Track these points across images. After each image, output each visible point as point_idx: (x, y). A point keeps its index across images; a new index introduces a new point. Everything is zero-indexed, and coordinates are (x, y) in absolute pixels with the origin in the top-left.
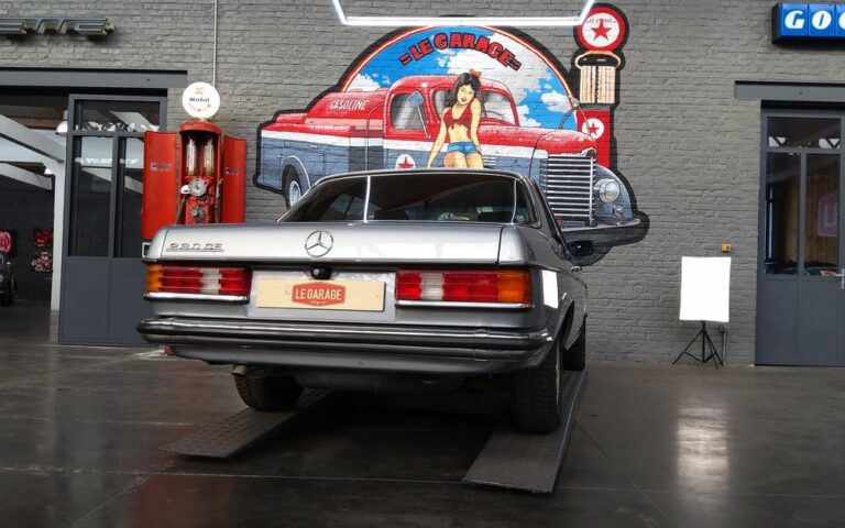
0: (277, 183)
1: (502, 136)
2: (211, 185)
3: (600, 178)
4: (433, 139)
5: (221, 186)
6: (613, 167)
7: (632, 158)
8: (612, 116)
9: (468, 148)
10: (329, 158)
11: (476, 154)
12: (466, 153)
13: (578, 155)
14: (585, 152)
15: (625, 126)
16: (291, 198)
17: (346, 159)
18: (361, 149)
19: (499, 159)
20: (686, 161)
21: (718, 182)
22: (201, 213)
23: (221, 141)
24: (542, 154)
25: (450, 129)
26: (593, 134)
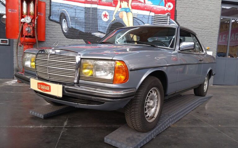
0: (58, 19)
1: (139, 7)
2: (33, 18)
3: (171, 24)
4: (115, 6)
5: (37, 19)
6: (175, 20)
7: (181, 17)
8: (176, 2)
9: (127, 10)
10: (77, 11)
11: (130, 13)
12: (127, 12)
13: (164, 15)
14: (167, 14)
15: (180, 6)
16: (63, 25)
17: (83, 12)
18: (89, 8)
19: (138, 15)
20: (197, 19)
21: (207, 27)
22: (29, 29)
23: (36, 2)
24: (152, 14)
25: (121, 3)
26: (169, 8)
